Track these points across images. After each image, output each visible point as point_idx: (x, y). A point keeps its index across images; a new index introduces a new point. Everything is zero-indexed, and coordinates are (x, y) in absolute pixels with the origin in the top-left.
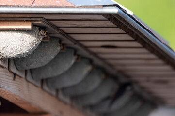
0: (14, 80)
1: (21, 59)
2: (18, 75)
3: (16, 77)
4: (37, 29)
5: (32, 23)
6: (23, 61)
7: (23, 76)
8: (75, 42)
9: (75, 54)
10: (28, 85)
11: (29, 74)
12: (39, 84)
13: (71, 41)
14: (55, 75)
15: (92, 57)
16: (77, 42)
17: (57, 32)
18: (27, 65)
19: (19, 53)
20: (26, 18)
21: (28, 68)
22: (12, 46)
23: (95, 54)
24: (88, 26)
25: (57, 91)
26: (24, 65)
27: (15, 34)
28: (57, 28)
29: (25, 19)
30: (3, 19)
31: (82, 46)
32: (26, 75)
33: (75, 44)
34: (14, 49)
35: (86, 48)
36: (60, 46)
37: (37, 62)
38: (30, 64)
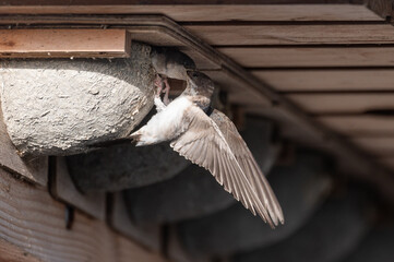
0: (69, 226)
2: (82, 212)
3: (78, 217)
4: (145, 51)
5: (128, 34)
6: (98, 162)
7: (101, 215)
8: (276, 98)
9: (275, 138)
10: (117, 246)
11: (118, 207)
12: (154, 242)
13: (262, 93)
15: (332, 146)
16: (282, 97)
17: (212, 64)
18: (112, 177)
20: (109, 15)
21: (115, 187)
22: (61, 113)
23: (344, 138)
24: (318, 41)
28: (213, 50)
29: (103, 21)
30: (29, 22)
31: (297, 109)
32: (109, 211)
33: (275, 103)
34: (68, 124)
35: (312, 117)
37: (145, 166)
38: (123, 175)
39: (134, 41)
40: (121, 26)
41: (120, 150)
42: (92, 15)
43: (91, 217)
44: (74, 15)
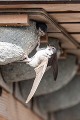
1: (10, 68)
3: (3, 91)
4: (34, 24)
5: (28, 17)
6: (12, 69)
7: (11, 91)
8: (78, 46)
9: (77, 63)
10: (16, 105)
14: (51, 90)
18: (17, 76)
19: (11, 56)
20: (22, 9)
21: (17, 80)
25: (49, 114)
26: (14, 75)
27: (7, 31)
28: (58, 24)
29: (19, 11)
32: (14, 90)
33: (78, 48)
36: (60, 50)
37: (30, 71)
38: (22, 74)
39: (30, 20)
40: (26, 13)
41: (21, 65)
42: (15, 9)
43: (8, 92)
44: (8, 9)
